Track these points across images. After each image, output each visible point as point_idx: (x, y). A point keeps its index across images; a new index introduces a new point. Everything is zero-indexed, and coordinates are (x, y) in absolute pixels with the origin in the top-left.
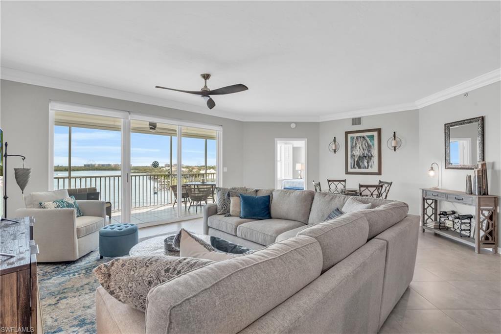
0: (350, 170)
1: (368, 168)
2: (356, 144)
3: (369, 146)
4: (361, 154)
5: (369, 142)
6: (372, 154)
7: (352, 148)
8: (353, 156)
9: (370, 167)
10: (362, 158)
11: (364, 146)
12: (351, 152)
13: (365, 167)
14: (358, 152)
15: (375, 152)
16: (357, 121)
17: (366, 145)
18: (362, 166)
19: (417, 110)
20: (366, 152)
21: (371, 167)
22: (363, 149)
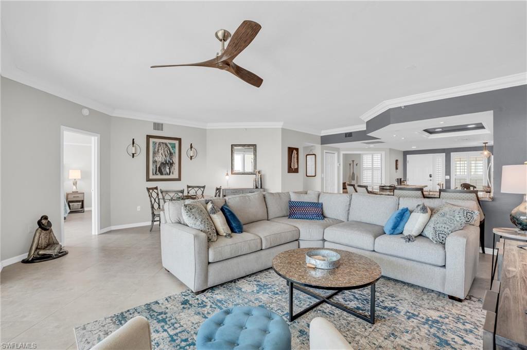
0: (151, 177)
1: (170, 174)
2: (158, 150)
3: (171, 154)
4: (163, 161)
5: (171, 149)
6: (174, 161)
7: (154, 153)
8: (155, 162)
9: (171, 174)
10: (164, 164)
11: (166, 153)
12: (153, 157)
13: (167, 173)
14: (160, 158)
15: (176, 160)
16: (158, 126)
17: (169, 152)
18: (164, 173)
19: (206, 130)
20: (168, 159)
21: (173, 173)
22: (166, 156)
